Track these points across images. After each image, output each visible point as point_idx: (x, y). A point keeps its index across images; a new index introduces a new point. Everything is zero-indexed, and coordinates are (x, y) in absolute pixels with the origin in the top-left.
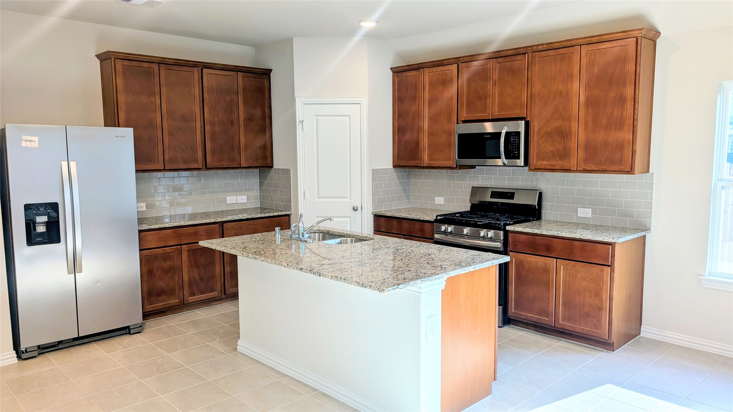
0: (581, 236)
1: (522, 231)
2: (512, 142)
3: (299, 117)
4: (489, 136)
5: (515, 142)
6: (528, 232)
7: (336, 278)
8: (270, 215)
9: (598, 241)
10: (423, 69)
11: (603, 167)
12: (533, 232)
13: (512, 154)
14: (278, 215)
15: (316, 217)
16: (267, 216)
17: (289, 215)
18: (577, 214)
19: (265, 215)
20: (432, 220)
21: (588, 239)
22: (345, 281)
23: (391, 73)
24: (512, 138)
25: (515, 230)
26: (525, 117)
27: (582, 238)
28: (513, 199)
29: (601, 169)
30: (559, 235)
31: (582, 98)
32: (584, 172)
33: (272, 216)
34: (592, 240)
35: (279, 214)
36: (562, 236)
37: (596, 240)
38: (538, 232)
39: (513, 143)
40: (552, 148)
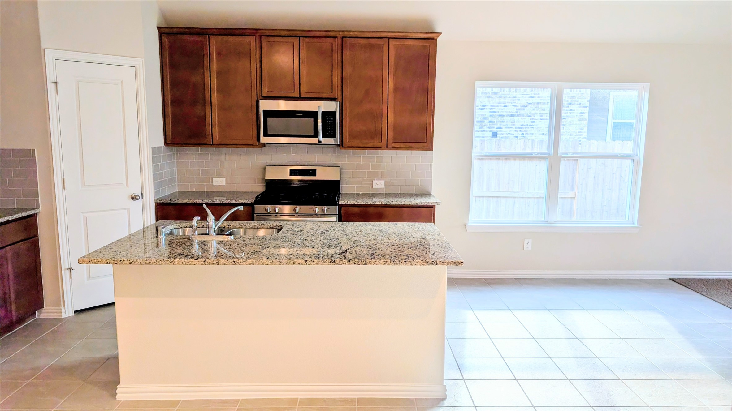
0: (410, 203)
1: (356, 204)
2: (327, 121)
3: (50, 77)
4: (302, 114)
5: (331, 121)
6: (361, 204)
7: (393, 262)
8: (18, 217)
9: (425, 205)
10: (208, 35)
11: (409, 145)
12: (366, 204)
13: (329, 132)
14: (26, 215)
15: (82, 213)
16: (15, 218)
17: (34, 215)
18: (372, 186)
19: (13, 217)
20: (249, 203)
21: (416, 204)
22: (407, 263)
23: (157, 33)
24: (327, 118)
25: (348, 204)
26: (337, 98)
27: (410, 204)
28: (315, 175)
29: (408, 147)
30: (391, 204)
31: (391, 85)
32: (393, 149)
33: (21, 217)
34: (419, 205)
35: (28, 215)
36: (394, 204)
37: (422, 204)
38: (371, 203)
39: (329, 123)
40: (364, 128)
